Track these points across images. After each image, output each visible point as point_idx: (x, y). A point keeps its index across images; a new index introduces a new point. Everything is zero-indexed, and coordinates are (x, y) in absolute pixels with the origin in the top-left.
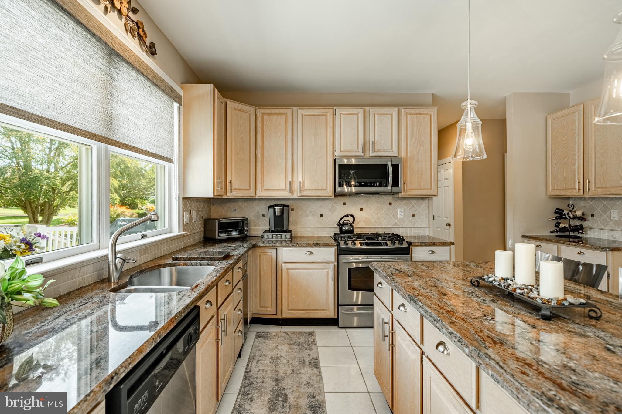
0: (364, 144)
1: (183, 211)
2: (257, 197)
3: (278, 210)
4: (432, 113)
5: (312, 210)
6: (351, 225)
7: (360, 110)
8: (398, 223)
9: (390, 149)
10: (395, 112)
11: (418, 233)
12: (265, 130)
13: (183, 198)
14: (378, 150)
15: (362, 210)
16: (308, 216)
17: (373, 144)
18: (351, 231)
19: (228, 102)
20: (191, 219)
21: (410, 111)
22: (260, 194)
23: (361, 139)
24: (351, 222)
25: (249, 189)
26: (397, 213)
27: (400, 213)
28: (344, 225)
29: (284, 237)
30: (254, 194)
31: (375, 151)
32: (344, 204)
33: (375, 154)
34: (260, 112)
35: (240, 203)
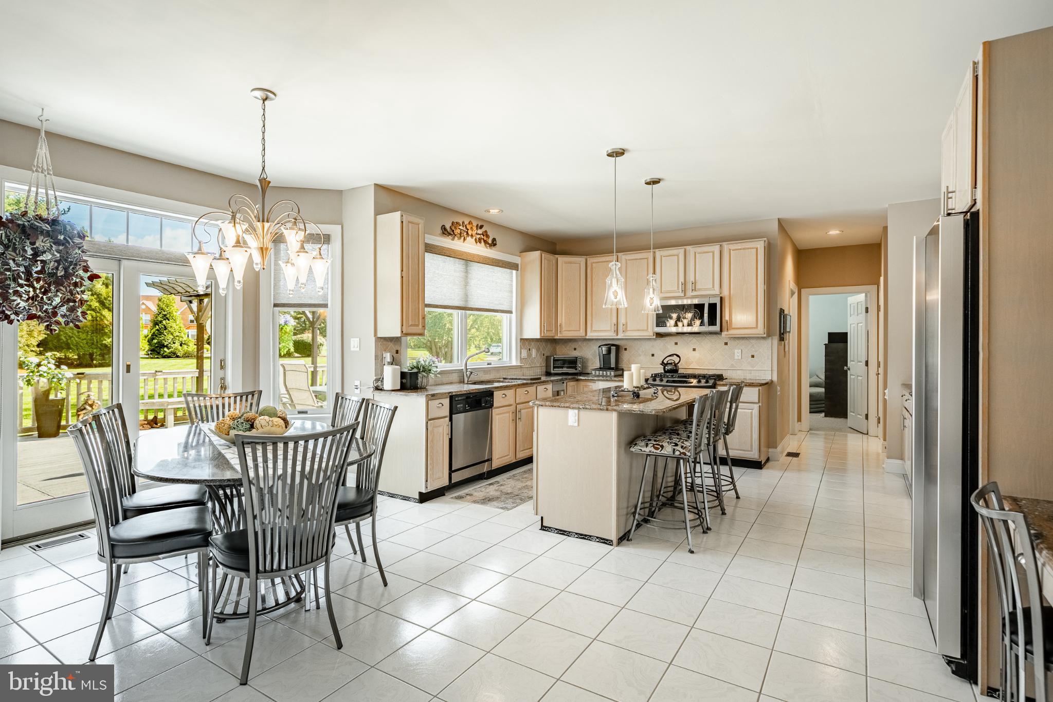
0: (685, 284)
1: (521, 348)
2: (587, 338)
3: (604, 349)
4: (759, 246)
5: (644, 350)
6: (676, 365)
7: (680, 250)
8: (735, 365)
9: (712, 287)
10: (716, 248)
11: (758, 376)
12: (594, 276)
13: (521, 339)
14: (699, 290)
15: (694, 350)
16: (640, 356)
17: (694, 283)
18: (675, 371)
19: (559, 258)
20: (529, 355)
21: (734, 246)
22: (590, 335)
23: (682, 279)
24: (676, 362)
25: (580, 331)
26: (734, 354)
27: (737, 353)
28: (667, 364)
29: (608, 373)
30: (584, 334)
31: (695, 291)
32: (676, 344)
33: (695, 293)
34: (591, 260)
35: (580, 343)
